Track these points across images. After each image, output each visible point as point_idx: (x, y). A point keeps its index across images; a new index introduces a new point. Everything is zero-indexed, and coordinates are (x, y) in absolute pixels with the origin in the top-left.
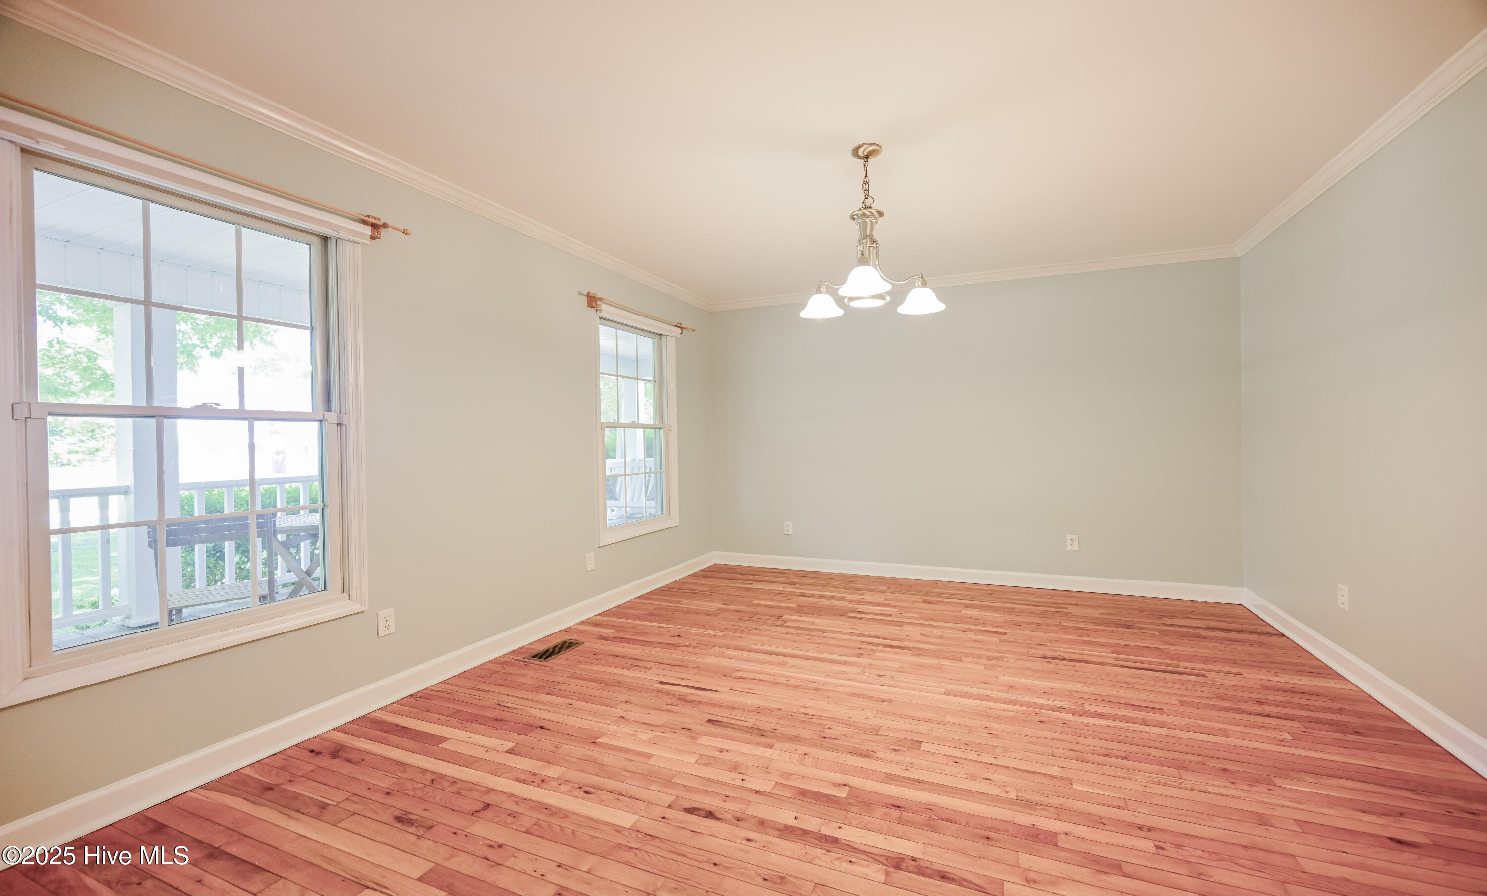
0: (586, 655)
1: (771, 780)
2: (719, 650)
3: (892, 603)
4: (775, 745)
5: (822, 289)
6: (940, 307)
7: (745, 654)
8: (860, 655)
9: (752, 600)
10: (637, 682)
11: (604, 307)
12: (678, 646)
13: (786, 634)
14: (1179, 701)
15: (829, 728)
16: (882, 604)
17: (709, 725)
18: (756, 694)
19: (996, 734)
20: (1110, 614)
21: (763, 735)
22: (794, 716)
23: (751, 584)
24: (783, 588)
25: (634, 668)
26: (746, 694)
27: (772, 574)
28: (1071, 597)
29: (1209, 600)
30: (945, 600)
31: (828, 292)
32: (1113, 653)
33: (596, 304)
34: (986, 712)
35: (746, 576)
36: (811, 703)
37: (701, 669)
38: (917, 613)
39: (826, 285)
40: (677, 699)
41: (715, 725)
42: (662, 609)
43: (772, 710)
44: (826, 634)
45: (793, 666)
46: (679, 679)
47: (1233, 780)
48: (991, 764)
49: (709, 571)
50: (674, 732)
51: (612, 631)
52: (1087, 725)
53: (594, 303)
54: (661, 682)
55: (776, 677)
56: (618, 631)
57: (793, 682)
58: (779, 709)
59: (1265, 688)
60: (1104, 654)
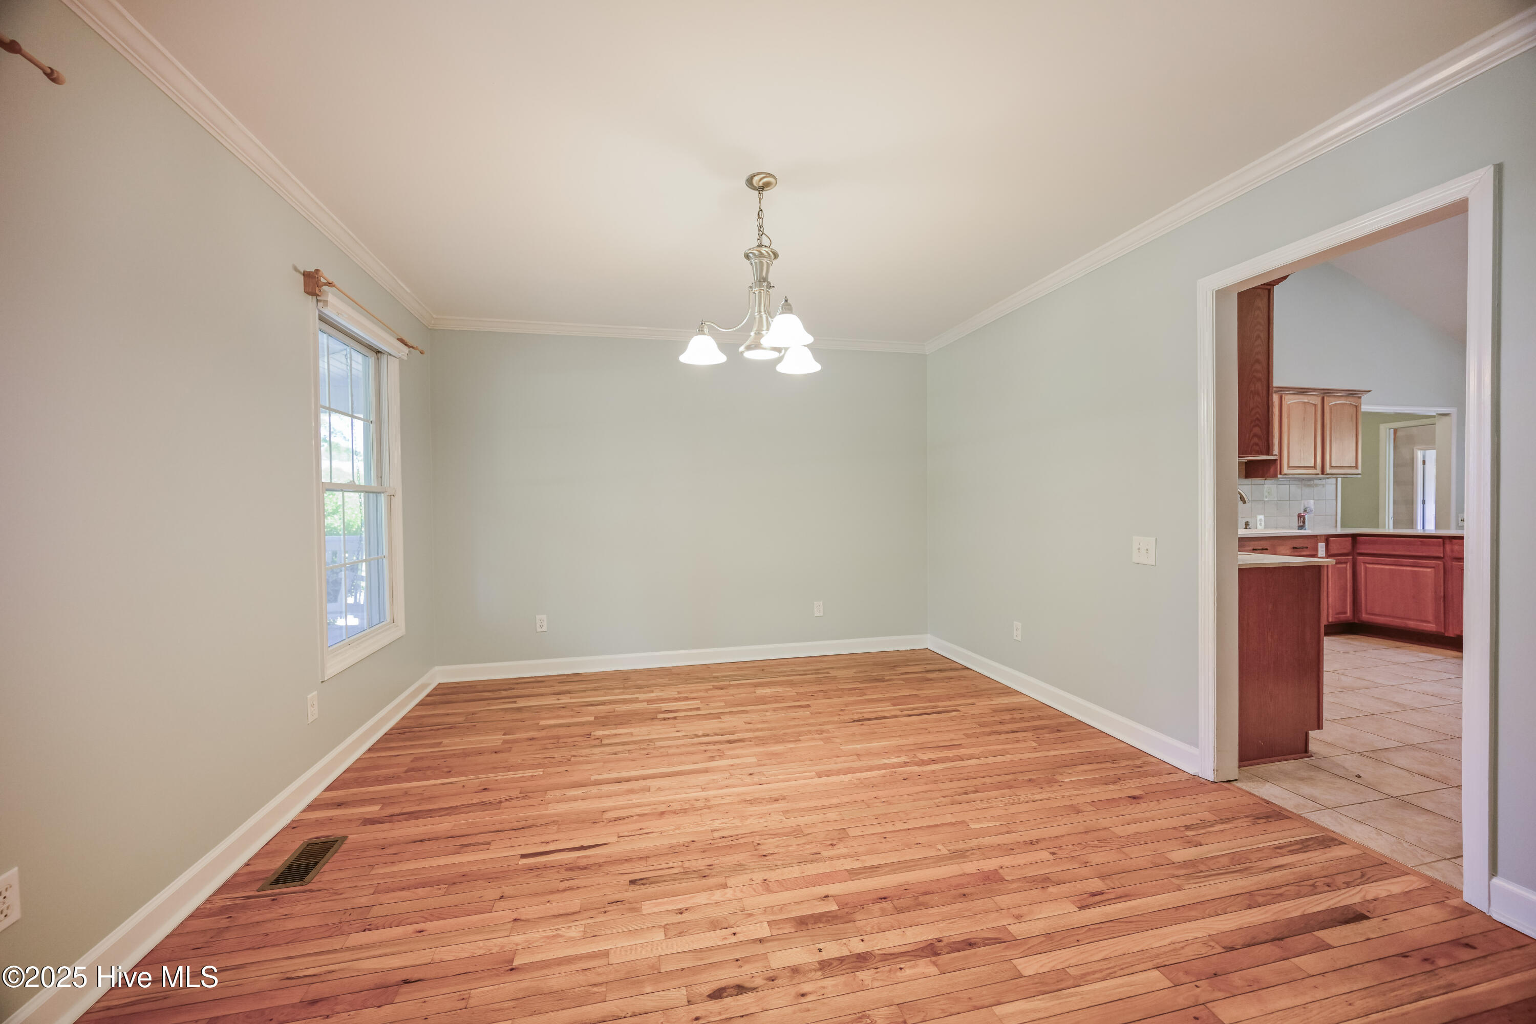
0: (368, 854)
1: (760, 922)
2: (558, 793)
3: (690, 695)
4: (727, 883)
5: (705, 330)
6: (816, 367)
7: (594, 790)
8: (712, 758)
9: (536, 722)
10: (489, 866)
11: (331, 296)
12: (500, 803)
13: (616, 753)
14: (964, 734)
15: (759, 844)
16: (676, 698)
17: (633, 887)
18: (652, 833)
19: (887, 801)
20: (861, 672)
21: (705, 876)
22: (714, 844)
23: (515, 702)
24: (558, 700)
25: (465, 849)
26: (642, 836)
27: (527, 685)
28: (822, 662)
29: (909, 648)
30: (732, 683)
31: (710, 334)
32: (894, 705)
33: (320, 291)
34: (862, 783)
35: (497, 693)
36: (717, 824)
37: (560, 822)
38: (720, 701)
39: (708, 325)
40: (567, 870)
41: (644, 884)
42: (422, 758)
43: (686, 844)
44: (658, 744)
45: (659, 789)
46: (544, 844)
47: (1041, 786)
48: (909, 830)
49: (436, 695)
50: (605, 912)
51: (376, 808)
52: (933, 772)
53: (317, 288)
54: (524, 856)
55: (654, 807)
56: (384, 806)
57: (676, 806)
58: (693, 841)
59: (995, 711)
60: (886, 708)
